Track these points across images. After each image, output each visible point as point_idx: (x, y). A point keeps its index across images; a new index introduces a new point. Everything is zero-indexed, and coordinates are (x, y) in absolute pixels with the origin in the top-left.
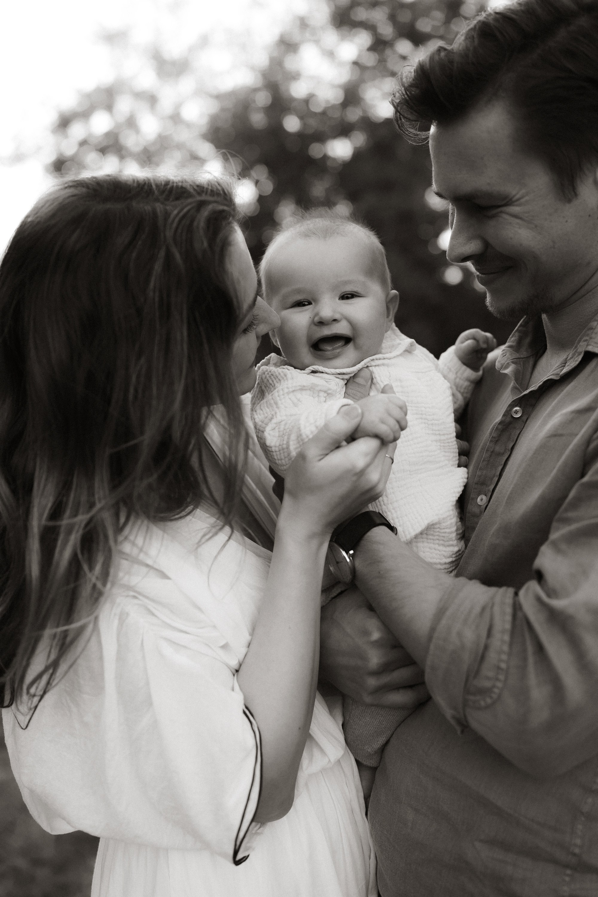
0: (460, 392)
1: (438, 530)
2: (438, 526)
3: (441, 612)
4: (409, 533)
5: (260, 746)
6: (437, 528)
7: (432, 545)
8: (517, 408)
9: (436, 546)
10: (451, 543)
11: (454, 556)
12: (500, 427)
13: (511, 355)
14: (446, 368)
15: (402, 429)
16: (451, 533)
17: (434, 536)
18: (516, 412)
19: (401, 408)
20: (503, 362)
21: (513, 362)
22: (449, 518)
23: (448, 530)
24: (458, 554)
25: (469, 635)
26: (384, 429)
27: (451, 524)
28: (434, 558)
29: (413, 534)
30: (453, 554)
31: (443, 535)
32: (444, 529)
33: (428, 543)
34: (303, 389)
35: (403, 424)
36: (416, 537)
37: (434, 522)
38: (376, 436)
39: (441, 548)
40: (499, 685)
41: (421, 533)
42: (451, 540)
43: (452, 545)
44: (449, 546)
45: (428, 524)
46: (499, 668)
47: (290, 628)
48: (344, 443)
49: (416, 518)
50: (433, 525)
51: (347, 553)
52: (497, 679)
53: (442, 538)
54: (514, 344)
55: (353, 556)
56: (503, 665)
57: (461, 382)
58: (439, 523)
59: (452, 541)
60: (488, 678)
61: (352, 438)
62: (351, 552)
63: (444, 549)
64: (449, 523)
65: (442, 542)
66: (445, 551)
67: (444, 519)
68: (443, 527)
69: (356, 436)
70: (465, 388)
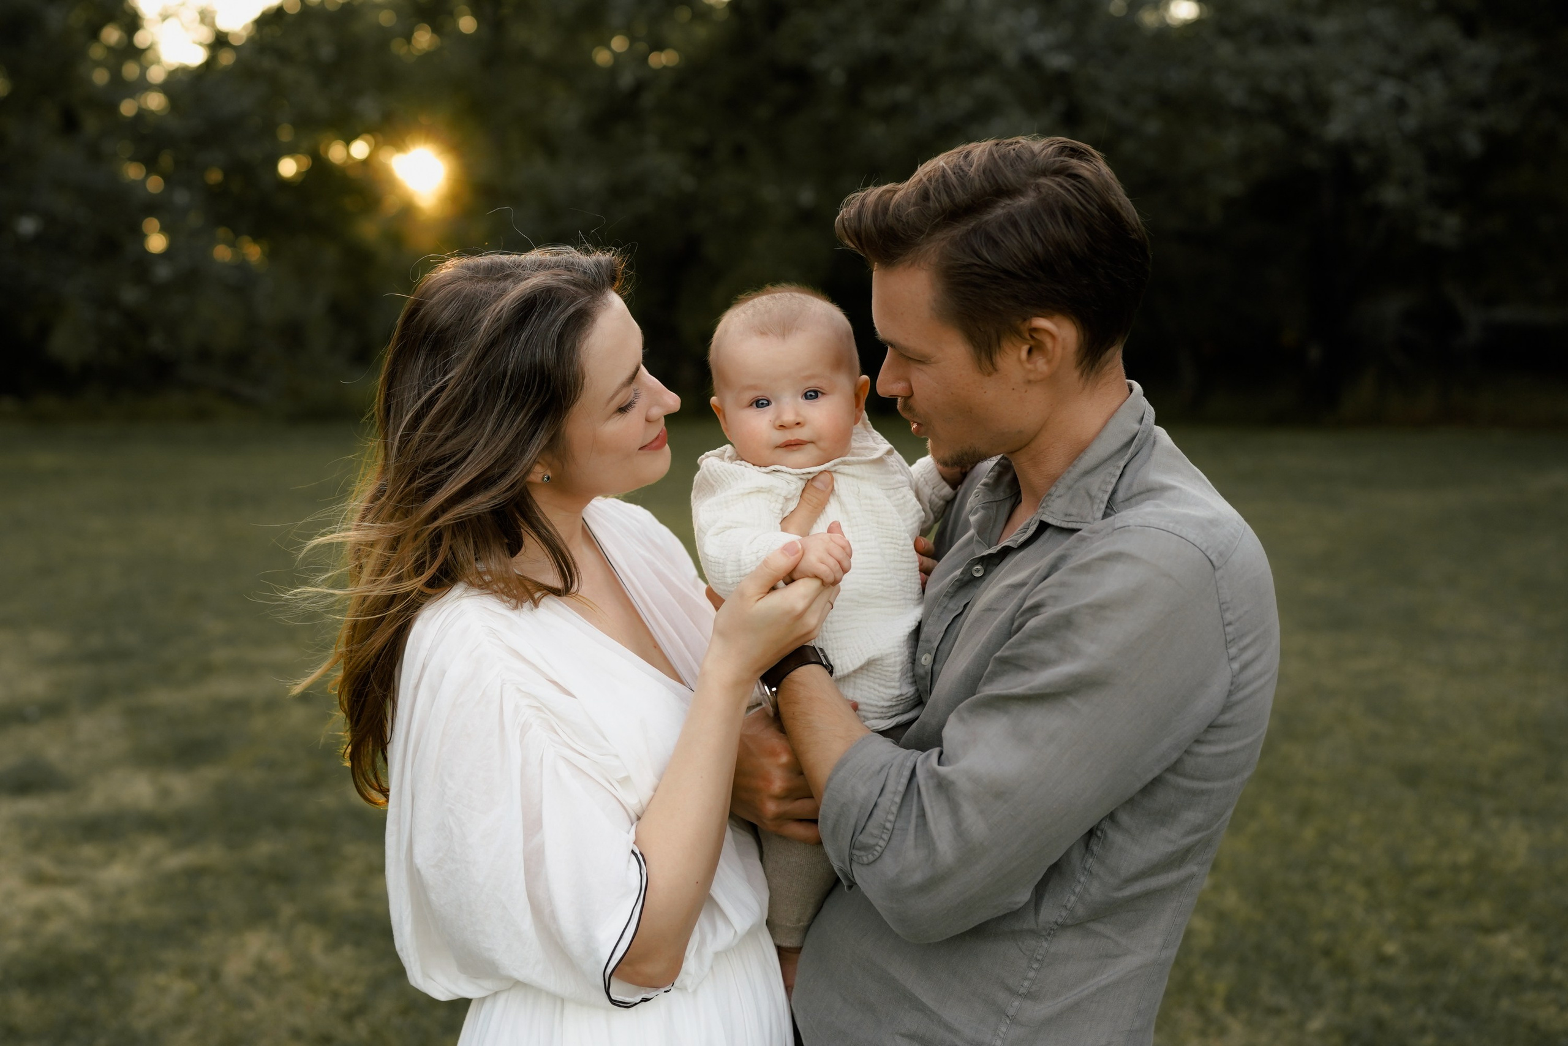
0: (932, 510)
1: (880, 667)
2: (879, 662)
3: (842, 763)
4: (847, 668)
5: (645, 890)
6: (879, 665)
7: (871, 684)
8: (978, 567)
9: (876, 686)
10: (893, 684)
11: (894, 700)
12: (957, 583)
13: (984, 497)
14: (922, 479)
15: (845, 571)
16: (894, 672)
17: (876, 673)
18: (978, 571)
19: (843, 548)
20: (973, 505)
21: (983, 508)
22: (893, 655)
23: (890, 669)
24: (899, 698)
25: (862, 791)
26: (823, 569)
27: (895, 662)
28: (871, 699)
29: (851, 669)
30: (893, 698)
31: (885, 673)
32: (886, 666)
33: (868, 680)
34: (760, 490)
35: (845, 564)
36: (855, 672)
37: (876, 657)
38: (816, 577)
39: (881, 689)
40: (882, 843)
41: (862, 668)
42: (893, 680)
43: (893, 687)
44: (890, 687)
45: (869, 659)
46: (884, 828)
47: (702, 777)
48: (781, 584)
49: (856, 653)
50: (874, 660)
51: (770, 690)
52: (881, 838)
53: (884, 678)
54: (991, 481)
55: (776, 692)
56: (889, 825)
57: (937, 500)
58: (881, 659)
59: (895, 681)
60: (872, 835)
61: (790, 578)
62: (774, 689)
63: (885, 690)
64: (892, 660)
65: (883, 682)
66: (885, 693)
67: (887, 655)
68: (885, 665)
69: (795, 576)
70: (939, 508)
